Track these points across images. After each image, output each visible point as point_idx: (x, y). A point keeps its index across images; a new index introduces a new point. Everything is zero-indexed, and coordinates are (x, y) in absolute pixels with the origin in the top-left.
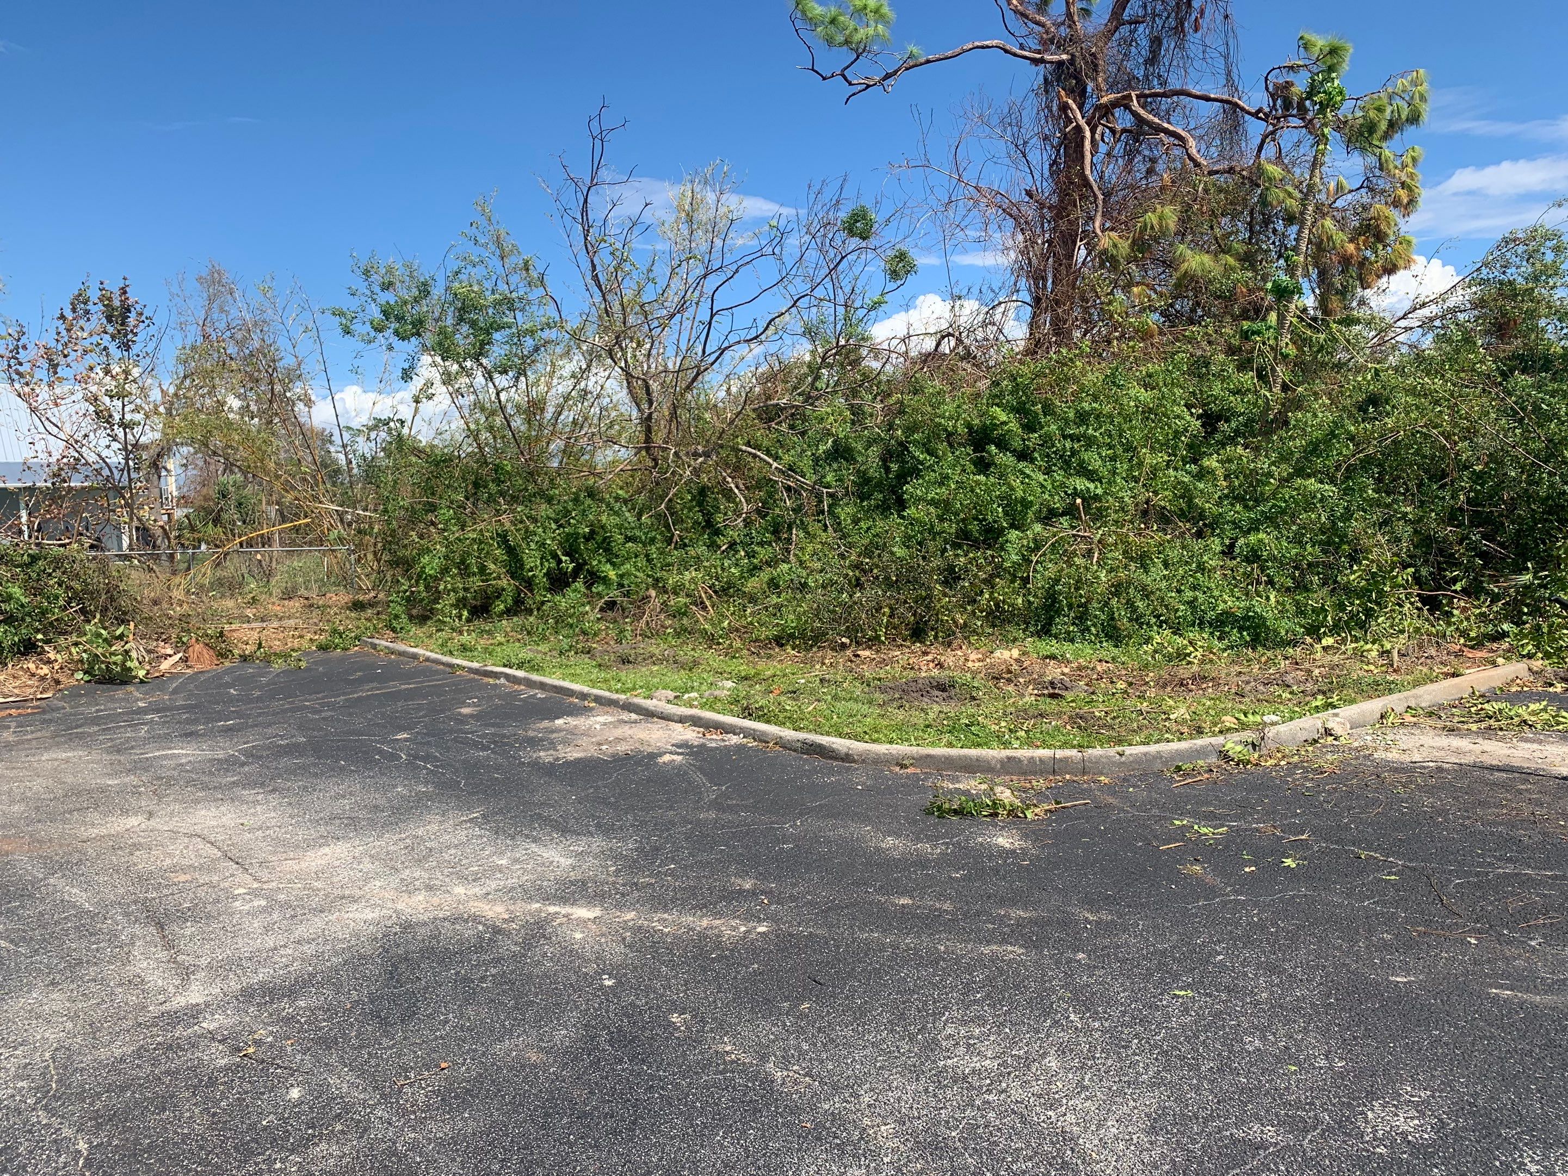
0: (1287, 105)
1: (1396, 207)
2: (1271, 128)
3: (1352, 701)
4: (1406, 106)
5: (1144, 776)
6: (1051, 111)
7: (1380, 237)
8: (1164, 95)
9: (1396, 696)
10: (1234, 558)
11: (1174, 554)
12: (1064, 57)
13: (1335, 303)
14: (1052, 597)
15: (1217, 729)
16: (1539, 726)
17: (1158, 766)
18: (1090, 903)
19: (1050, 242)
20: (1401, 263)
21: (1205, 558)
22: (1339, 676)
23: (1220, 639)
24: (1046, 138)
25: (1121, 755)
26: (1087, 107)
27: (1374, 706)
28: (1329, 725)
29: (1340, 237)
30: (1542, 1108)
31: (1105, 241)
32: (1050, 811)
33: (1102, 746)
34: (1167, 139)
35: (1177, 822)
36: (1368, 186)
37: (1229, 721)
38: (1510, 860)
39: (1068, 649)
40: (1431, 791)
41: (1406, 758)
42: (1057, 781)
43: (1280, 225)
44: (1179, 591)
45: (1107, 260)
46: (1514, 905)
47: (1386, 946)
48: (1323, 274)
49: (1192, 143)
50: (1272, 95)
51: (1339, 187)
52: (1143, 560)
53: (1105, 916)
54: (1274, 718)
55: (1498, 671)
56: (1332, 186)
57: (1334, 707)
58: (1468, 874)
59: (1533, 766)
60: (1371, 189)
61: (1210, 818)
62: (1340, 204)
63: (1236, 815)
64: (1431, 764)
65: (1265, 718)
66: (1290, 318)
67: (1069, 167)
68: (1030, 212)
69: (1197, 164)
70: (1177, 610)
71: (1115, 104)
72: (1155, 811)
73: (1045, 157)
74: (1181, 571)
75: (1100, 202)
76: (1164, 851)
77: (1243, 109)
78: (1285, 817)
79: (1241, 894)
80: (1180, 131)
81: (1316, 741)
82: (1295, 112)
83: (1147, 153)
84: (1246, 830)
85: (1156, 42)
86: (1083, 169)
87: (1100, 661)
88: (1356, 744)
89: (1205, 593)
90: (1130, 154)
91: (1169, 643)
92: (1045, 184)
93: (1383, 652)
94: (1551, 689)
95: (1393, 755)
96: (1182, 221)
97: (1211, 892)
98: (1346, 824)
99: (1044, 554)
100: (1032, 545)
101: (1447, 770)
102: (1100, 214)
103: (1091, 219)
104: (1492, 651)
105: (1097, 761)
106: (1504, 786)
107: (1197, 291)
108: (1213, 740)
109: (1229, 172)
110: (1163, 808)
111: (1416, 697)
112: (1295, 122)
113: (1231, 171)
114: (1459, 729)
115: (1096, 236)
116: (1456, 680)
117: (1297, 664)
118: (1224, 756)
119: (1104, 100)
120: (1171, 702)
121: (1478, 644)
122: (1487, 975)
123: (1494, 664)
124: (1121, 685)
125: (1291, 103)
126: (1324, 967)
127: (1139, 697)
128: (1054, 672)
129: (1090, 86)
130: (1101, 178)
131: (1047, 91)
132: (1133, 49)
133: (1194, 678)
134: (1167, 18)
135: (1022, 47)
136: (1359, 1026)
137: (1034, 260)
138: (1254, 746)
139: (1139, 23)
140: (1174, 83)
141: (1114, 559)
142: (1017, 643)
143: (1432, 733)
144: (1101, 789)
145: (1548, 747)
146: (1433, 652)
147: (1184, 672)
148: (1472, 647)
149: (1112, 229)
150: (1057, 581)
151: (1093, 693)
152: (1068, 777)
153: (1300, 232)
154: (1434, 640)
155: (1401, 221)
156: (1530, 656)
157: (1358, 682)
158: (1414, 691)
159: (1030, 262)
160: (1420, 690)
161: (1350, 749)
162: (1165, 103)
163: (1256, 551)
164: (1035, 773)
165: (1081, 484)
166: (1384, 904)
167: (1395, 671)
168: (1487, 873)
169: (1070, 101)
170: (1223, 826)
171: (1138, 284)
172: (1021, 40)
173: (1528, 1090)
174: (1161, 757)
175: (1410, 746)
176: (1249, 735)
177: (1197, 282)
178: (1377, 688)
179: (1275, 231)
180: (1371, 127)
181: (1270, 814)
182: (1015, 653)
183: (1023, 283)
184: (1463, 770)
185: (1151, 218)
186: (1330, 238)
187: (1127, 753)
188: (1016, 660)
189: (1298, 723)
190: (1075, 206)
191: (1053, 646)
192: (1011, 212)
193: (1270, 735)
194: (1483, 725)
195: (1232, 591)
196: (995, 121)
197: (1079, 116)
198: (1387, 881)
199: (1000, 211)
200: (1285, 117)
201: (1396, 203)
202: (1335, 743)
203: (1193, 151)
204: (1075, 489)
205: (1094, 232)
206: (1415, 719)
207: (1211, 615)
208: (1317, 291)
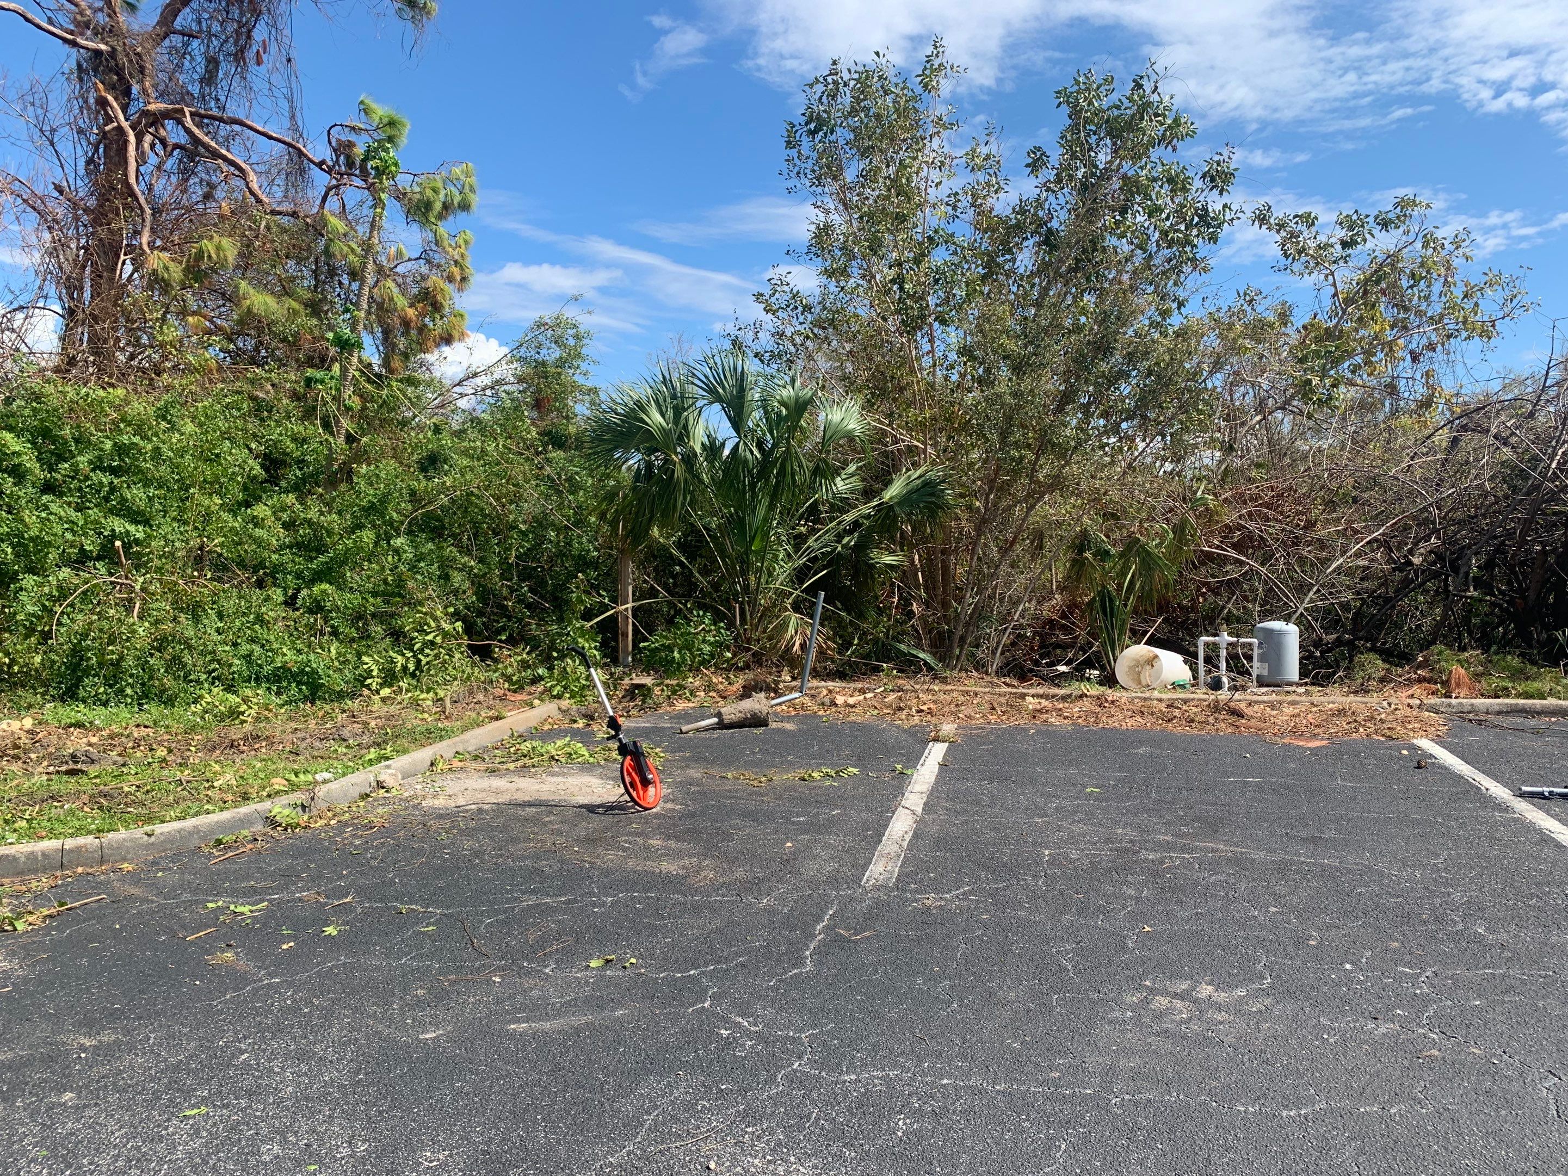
0: (350, 164)
1: (450, 282)
2: (334, 182)
3: (405, 751)
4: (457, 193)
5: (178, 855)
6: (86, 102)
7: (437, 307)
8: (221, 120)
9: (445, 743)
10: (297, 609)
11: (229, 605)
12: (103, 47)
13: (396, 363)
14: (77, 653)
15: (265, 794)
16: (563, 760)
17: (195, 842)
18: (90, 1025)
19: (86, 248)
20: (455, 334)
21: (264, 609)
22: (394, 726)
23: (278, 694)
24: (80, 131)
25: (149, 835)
26: (132, 110)
27: (423, 755)
28: (381, 778)
29: (401, 302)
30: (545, 1137)
31: (156, 260)
32: (50, 916)
33: (127, 828)
34: (225, 167)
35: (210, 905)
36: (425, 257)
37: (278, 783)
38: (533, 892)
39: (98, 715)
40: (470, 833)
41: (452, 804)
42: (64, 877)
43: (345, 280)
44: (235, 645)
45: (157, 282)
46: (533, 936)
47: (419, 1003)
48: (387, 333)
49: (252, 177)
50: (335, 150)
51: (399, 254)
52: (195, 611)
53: (108, 1037)
54: (326, 775)
55: (534, 712)
56: (393, 250)
57: (387, 759)
58: (497, 912)
59: (557, 798)
60: (428, 262)
61: (250, 894)
62: (400, 269)
63: (277, 887)
64: (473, 807)
65: (317, 777)
66: (352, 372)
67: (110, 170)
68: (60, 210)
69: (259, 201)
70: (230, 665)
71: (166, 115)
72: (186, 896)
73: (80, 152)
74: (238, 623)
75: (148, 218)
76: (191, 942)
77: (306, 156)
78: (330, 880)
79: (276, 976)
80: (240, 162)
81: (368, 796)
82: (357, 172)
83: (204, 176)
84: (288, 901)
85: (213, 63)
86: (126, 174)
87: (138, 726)
88: (406, 794)
89: (263, 646)
90: (186, 173)
91: (221, 702)
92: (79, 181)
93: (438, 700)
94: (575, 726)
95: (440, 802)
96: (241, 255)
97: (240, 980)
98: (392, 879)
99: (72, 605)
100: (55, 593)
101: (486, 812)
102: (147, 229)
103: (137, 233)
104: (530, 694)
105: (120, 846)
106: (534, 820)
107: (260, 330)
108: (259, 807)
109: (292, 216)
110: (196, 890)
111: (463, 742)
112: (358, 182)
113: (294, 214)
114: (499, 770)
115: (144, 252)
116: (499, 723)
117: (354, 716)
118: (272, 822)
119: (152, 107)
120: (217, 767)
121: (518, 687)
122: (508, 1012)
123: (532, 706)
124: (161, 752)
125: (353, 163)
126: (356, 1040)
127: (181, 765)
128: (78, 742)
129: (135, 89)
130: (150, 190)
131: (81, 79)
132: (187, 63)
133: (245, 739)
134: (226, 41)
135: (50, 21)
136: (385, 1098)
137: (65, 266)
138: (303, 807)
139: (194, 37)
140: (233, 110)
141: (158, 610)
142: (32, 711)
143: (476, 775)
144: (122, 880)
145: (570, 779)
146: (481, 697)
147: (236, 733)
148: (515, 691)
149: (163, 249)
150: (85, 636)
151: (124, 765)
152: (80, 870)
153: (361, 288)
154: (482, 686)
155: (456, 295)
156: (559, 697)
157: (412, 731)
158: (462, 737)
159: (61, 268)
160: (467, 735)
161: (401, 800)
162: (224, 129)
163: (318, 602)
164: (35, 871)
165: (118, 525)
166: (420, 957)
167: (447, 718)
168: (513, 908)
169: (110, 98)
170: (262, 901)
171: (194, 313)
172: (49, 14)
173: (535, 1122)
174: (199, 831)
175: (455, 791)
176: (299, 797)
177: (259, 321)
178: (430, 736)
179: (340, 283)
180: (428, 205)
181: (316, 879)
182: (28, 723)
183: (51, 289)
184: (499, 809)
185: (208, 246)
186: (391, 299)
187: (158, 831)
188: (28, 732)
189: (351, 778)
190: (118, 214)
191: (80, 712)
192: (35, 204)
193: (321, 794)
194: (520, 763)
195: (293, 642)
196: (12, 95)
197: (121, 117)
198: (424, 933)
199: (19, 201)
200: (349, 175)
201: (450, 279)
202: (387, 795)
203: (255, 186)
204: (113, 530)
205: (141, 248)
206: (461, 764)
207: (267, 669)
208: (381, 348)
